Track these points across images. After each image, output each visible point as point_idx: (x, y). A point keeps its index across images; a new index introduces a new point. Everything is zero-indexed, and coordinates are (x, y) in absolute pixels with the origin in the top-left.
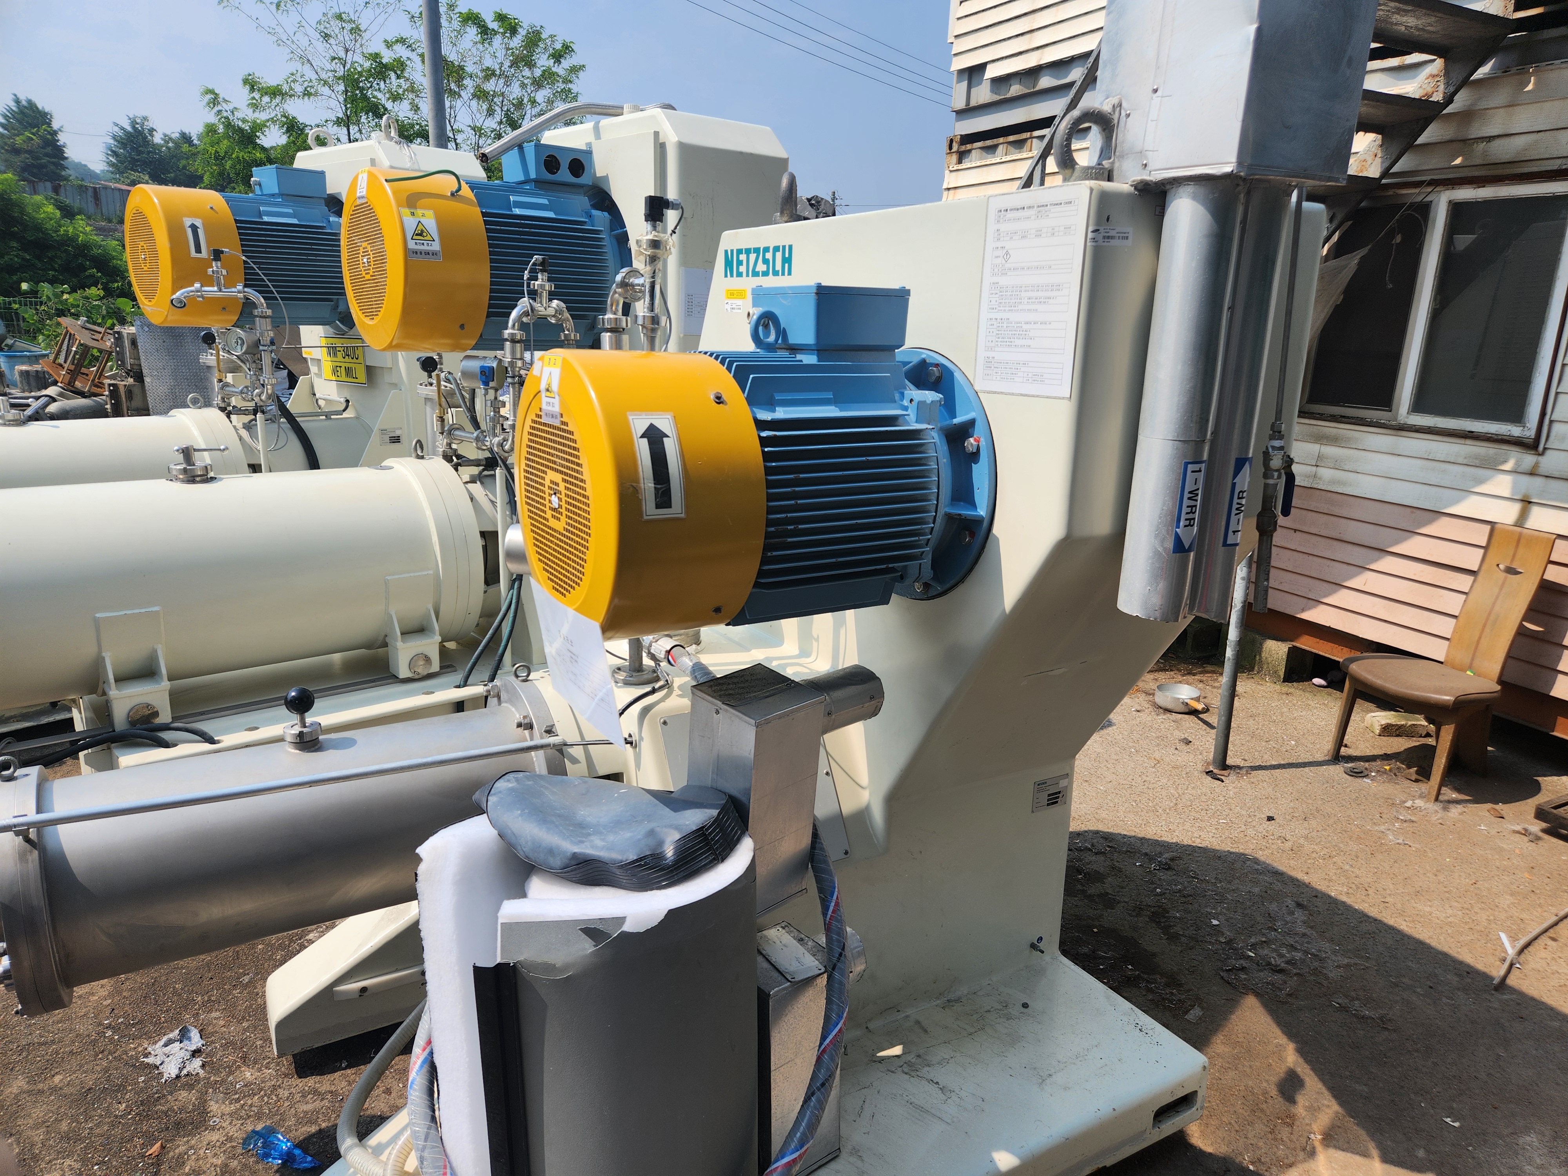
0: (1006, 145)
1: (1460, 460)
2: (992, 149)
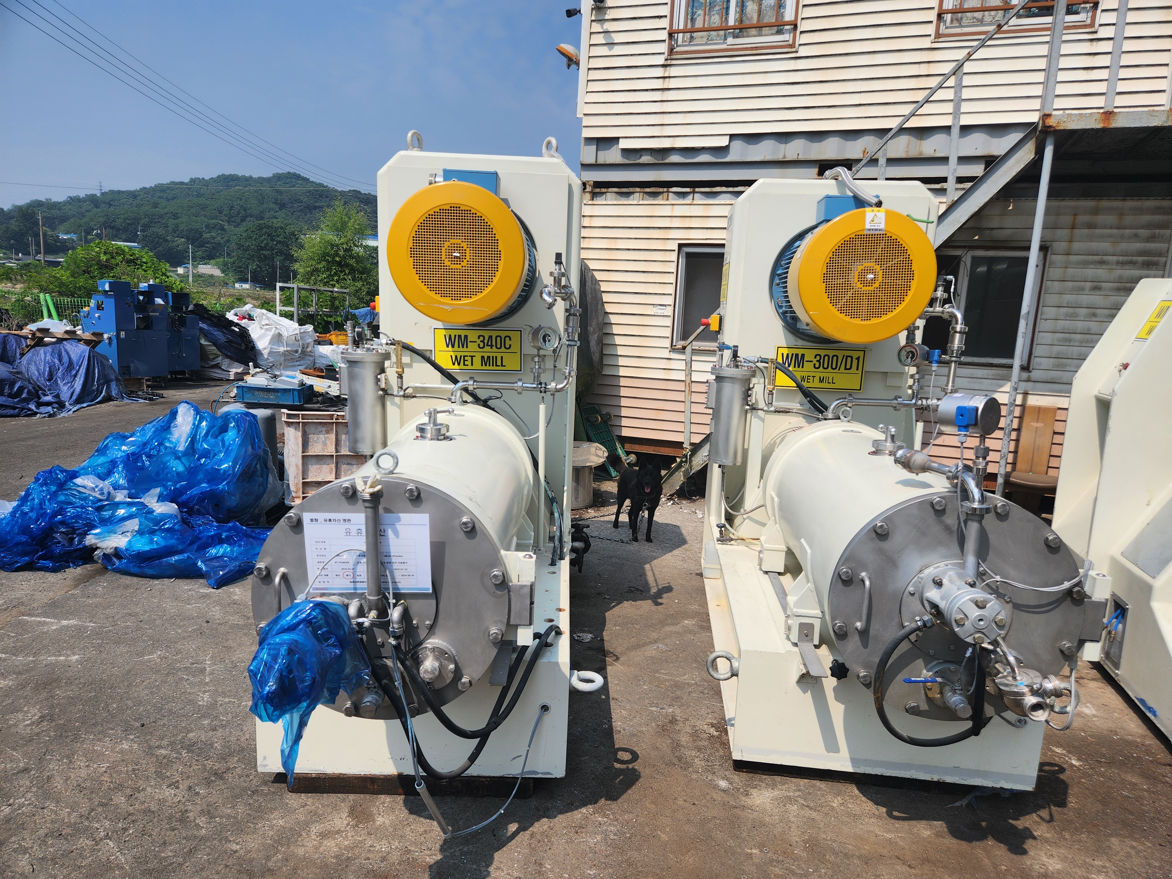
0: (641, 194)
1: (990, 377)
2: (628, 195)
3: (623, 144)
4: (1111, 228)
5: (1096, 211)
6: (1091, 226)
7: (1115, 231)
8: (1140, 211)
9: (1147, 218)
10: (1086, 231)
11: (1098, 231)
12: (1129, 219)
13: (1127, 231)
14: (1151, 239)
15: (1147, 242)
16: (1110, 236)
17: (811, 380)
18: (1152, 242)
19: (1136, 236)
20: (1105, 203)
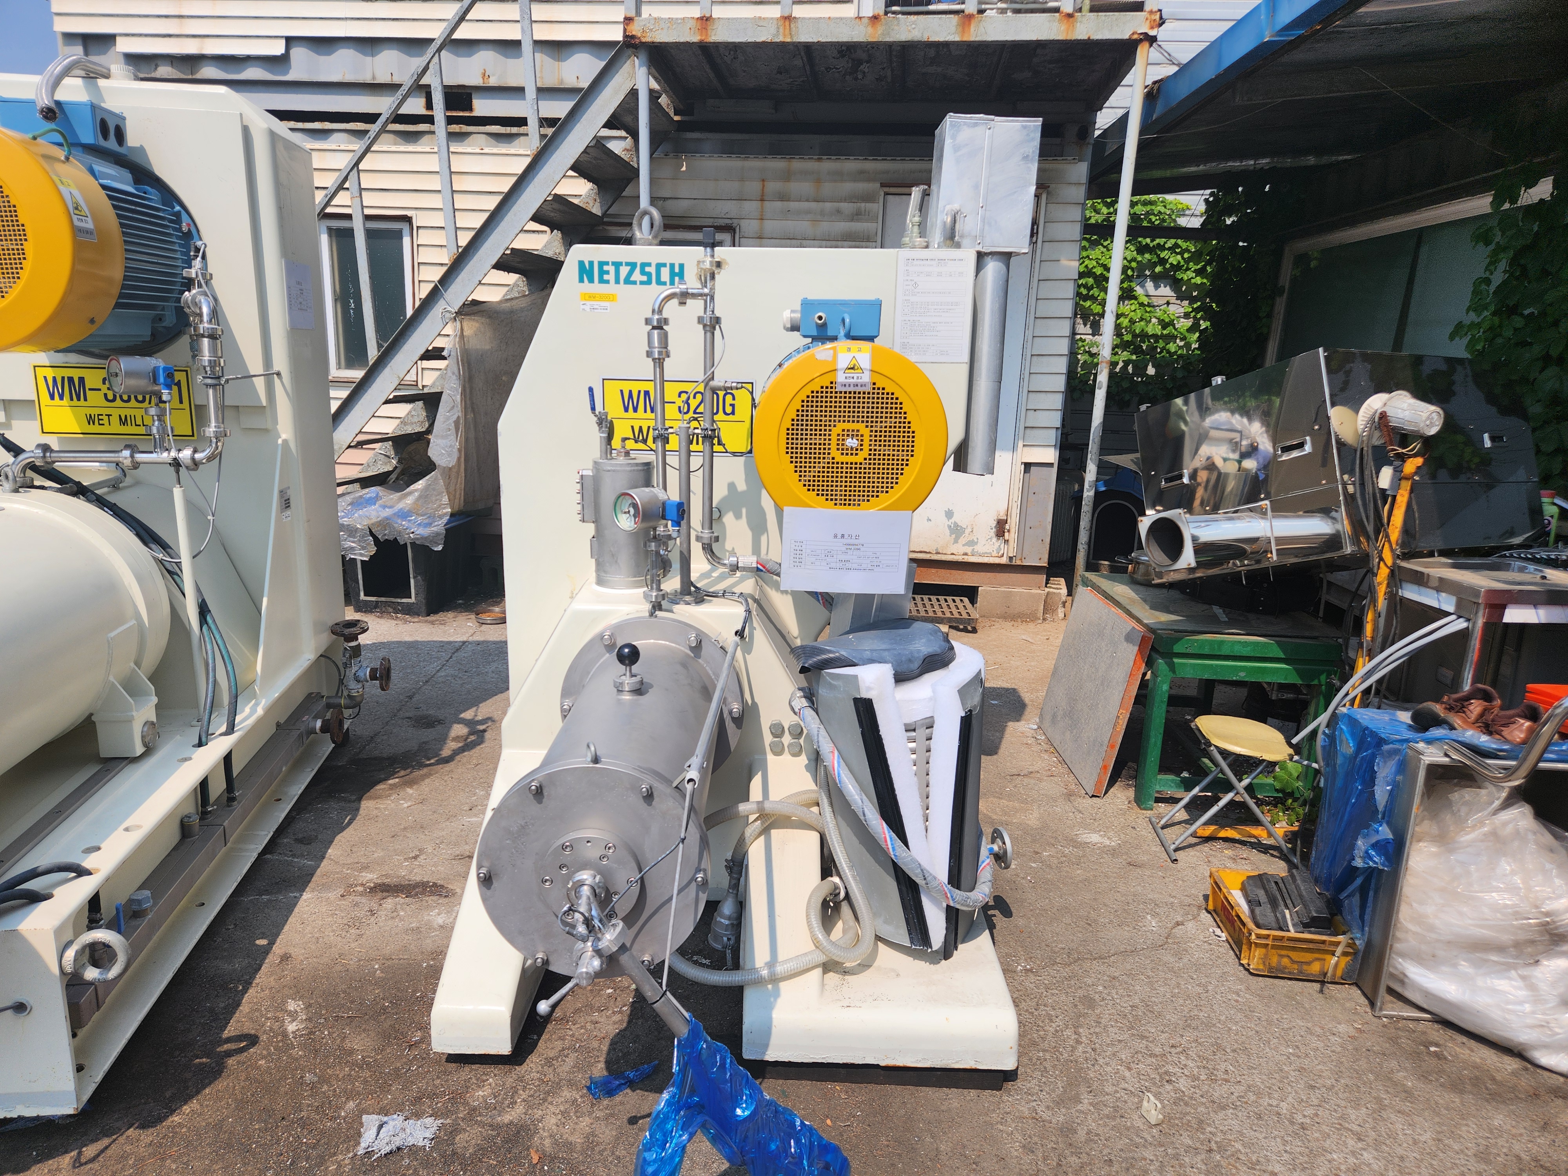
3: (124, 46)
4: (807, 201)
5: (787, 176)
6: (783, 197)
7: (813, 205)
8: (838, 176)
9: (849, 187)
10: (779, 204)
11: (793, 205)
12: (828, 188)
13: (828, 205)
14: (857, 216)
15: (852, 220)
16: (808, 212)
17: (106, 421)
18: (858, 221)
19: (838, 211)
20: (797, 164)
